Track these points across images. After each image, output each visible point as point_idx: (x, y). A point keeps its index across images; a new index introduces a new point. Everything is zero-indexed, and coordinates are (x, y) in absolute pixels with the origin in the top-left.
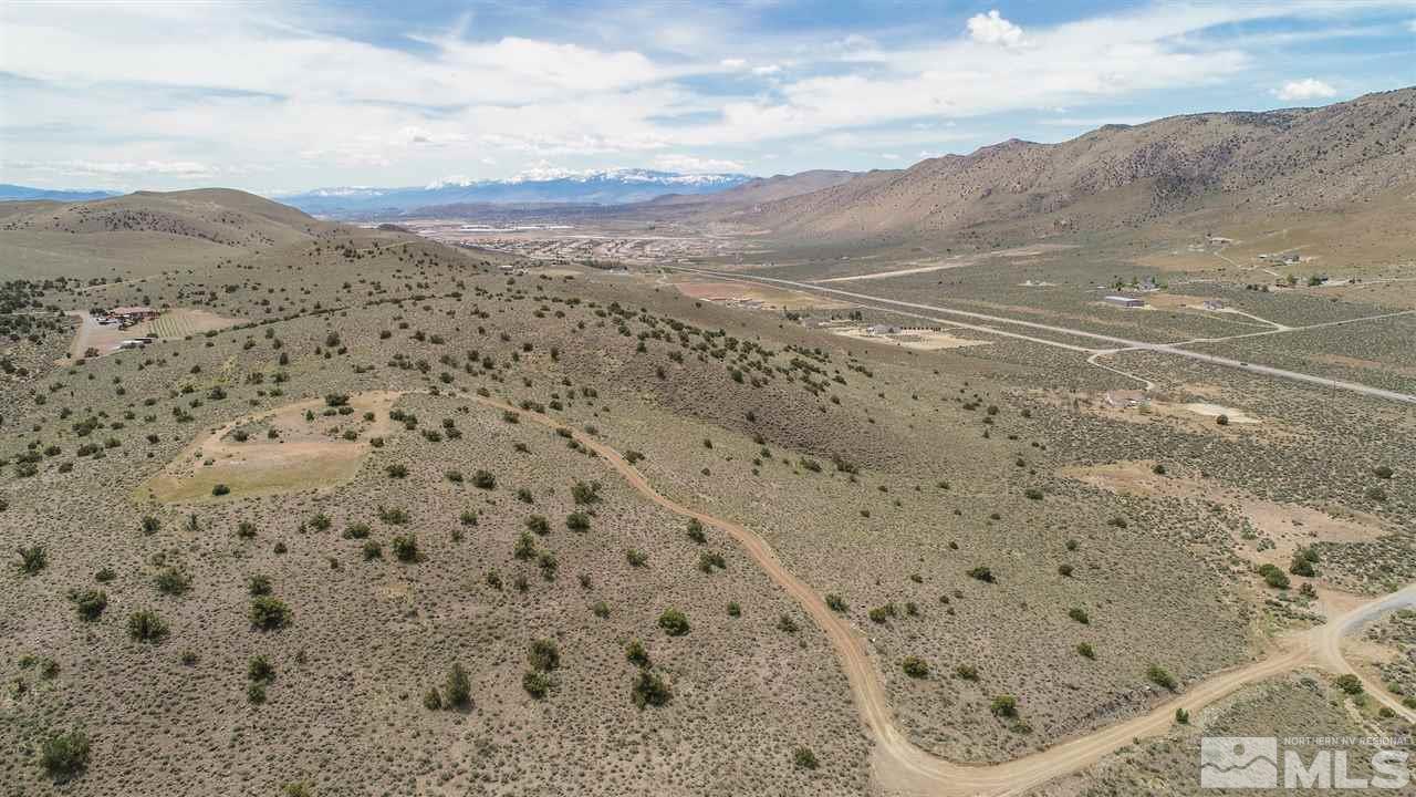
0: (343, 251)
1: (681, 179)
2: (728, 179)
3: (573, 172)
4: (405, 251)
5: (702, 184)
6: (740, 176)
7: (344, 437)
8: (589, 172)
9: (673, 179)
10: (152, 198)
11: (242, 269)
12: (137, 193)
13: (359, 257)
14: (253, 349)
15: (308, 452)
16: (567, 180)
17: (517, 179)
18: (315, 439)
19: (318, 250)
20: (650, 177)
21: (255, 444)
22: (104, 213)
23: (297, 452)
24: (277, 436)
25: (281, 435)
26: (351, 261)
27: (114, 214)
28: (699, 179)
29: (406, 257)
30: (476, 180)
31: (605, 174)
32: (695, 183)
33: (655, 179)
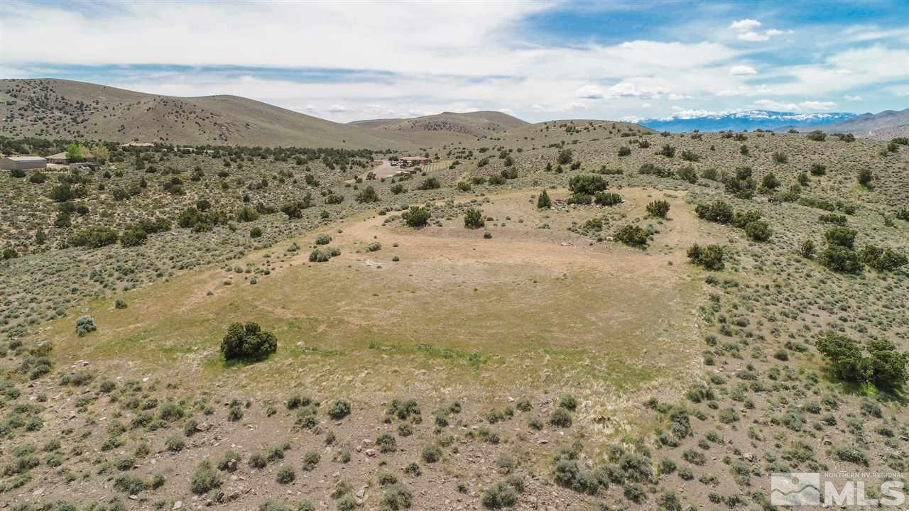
0: (565, 129)
1: (795, 118)
2: (836, 117)
3: (711, 113)
4: (614, 128)
5: (813, 120)
6: (846, 114)
7: (618, 238)
8: (724, 113)
9: (789, 117)
10: (453, 116)
11: (493, 140)
12: (444, 113)
13: (577, 132)
14: (487, 166)
15: (538, 260)
16: (705, 118)
17: (670, 118)
18: (554, 239)
19: (547, 128)
20: (770, 116)
21: (438, 234)
22: (424, 123)
23: (516, 259)
24: (482, 225)
25: (489, 225)
26: (572, 134)
27: (430, 123)
28: (811, 117)
29: (615, 131)
30: (643, 119)
31: (735, 114)
32: (807, 119)
33: (774, 117)
